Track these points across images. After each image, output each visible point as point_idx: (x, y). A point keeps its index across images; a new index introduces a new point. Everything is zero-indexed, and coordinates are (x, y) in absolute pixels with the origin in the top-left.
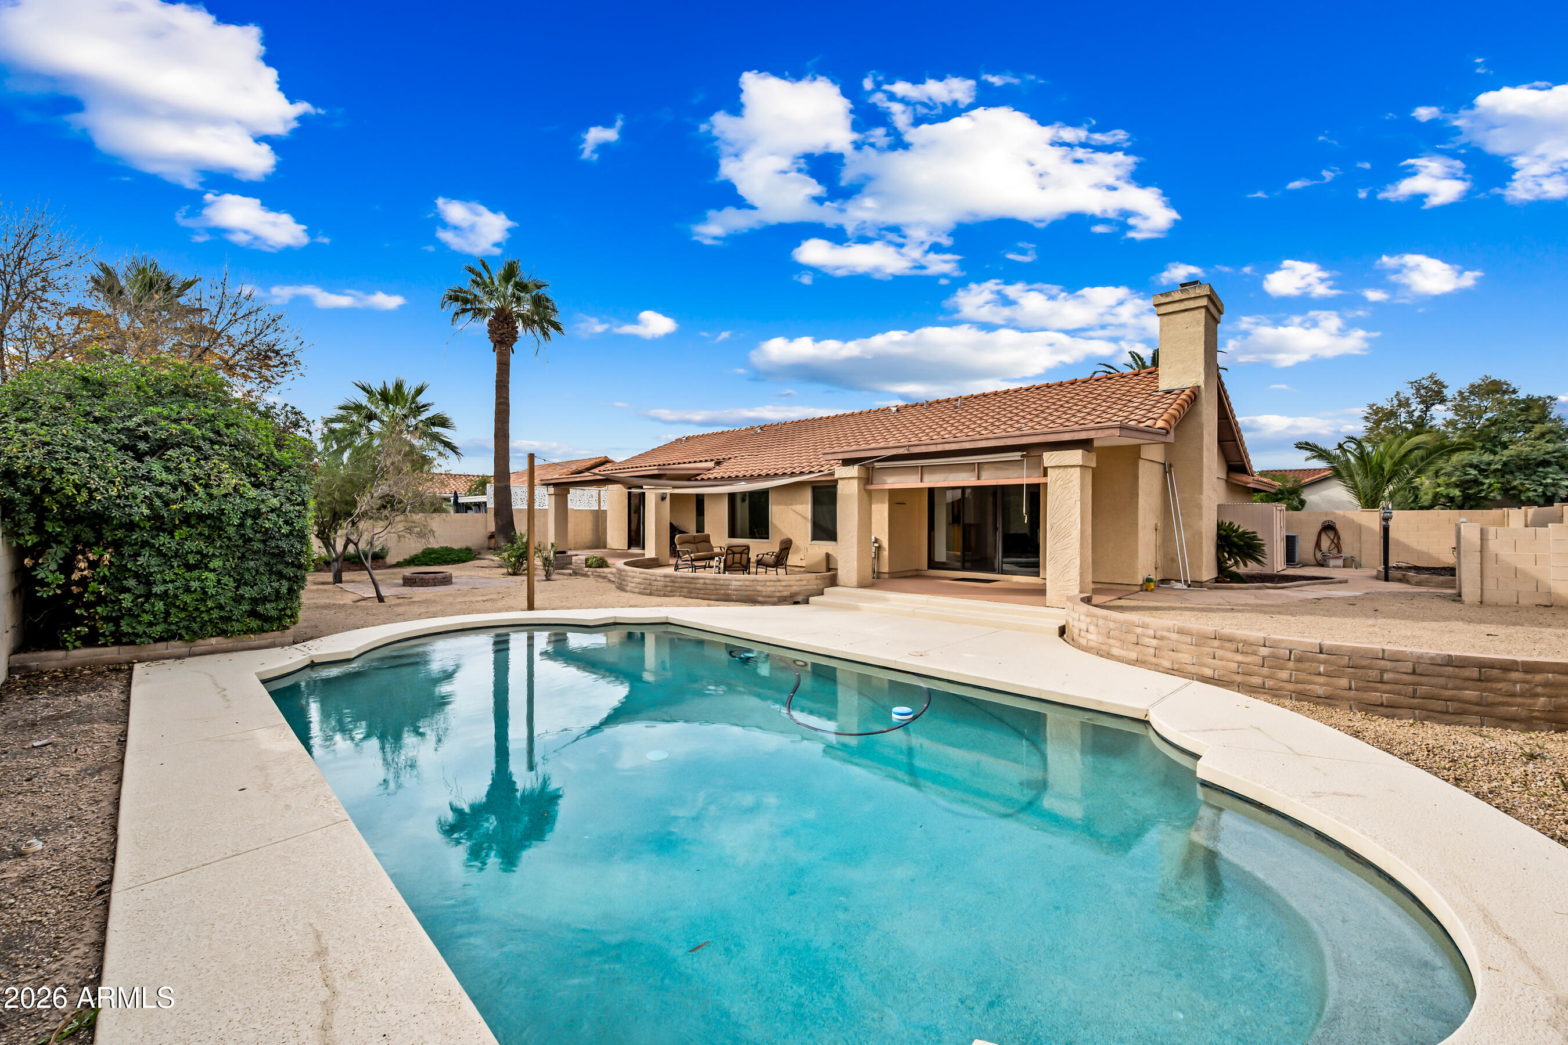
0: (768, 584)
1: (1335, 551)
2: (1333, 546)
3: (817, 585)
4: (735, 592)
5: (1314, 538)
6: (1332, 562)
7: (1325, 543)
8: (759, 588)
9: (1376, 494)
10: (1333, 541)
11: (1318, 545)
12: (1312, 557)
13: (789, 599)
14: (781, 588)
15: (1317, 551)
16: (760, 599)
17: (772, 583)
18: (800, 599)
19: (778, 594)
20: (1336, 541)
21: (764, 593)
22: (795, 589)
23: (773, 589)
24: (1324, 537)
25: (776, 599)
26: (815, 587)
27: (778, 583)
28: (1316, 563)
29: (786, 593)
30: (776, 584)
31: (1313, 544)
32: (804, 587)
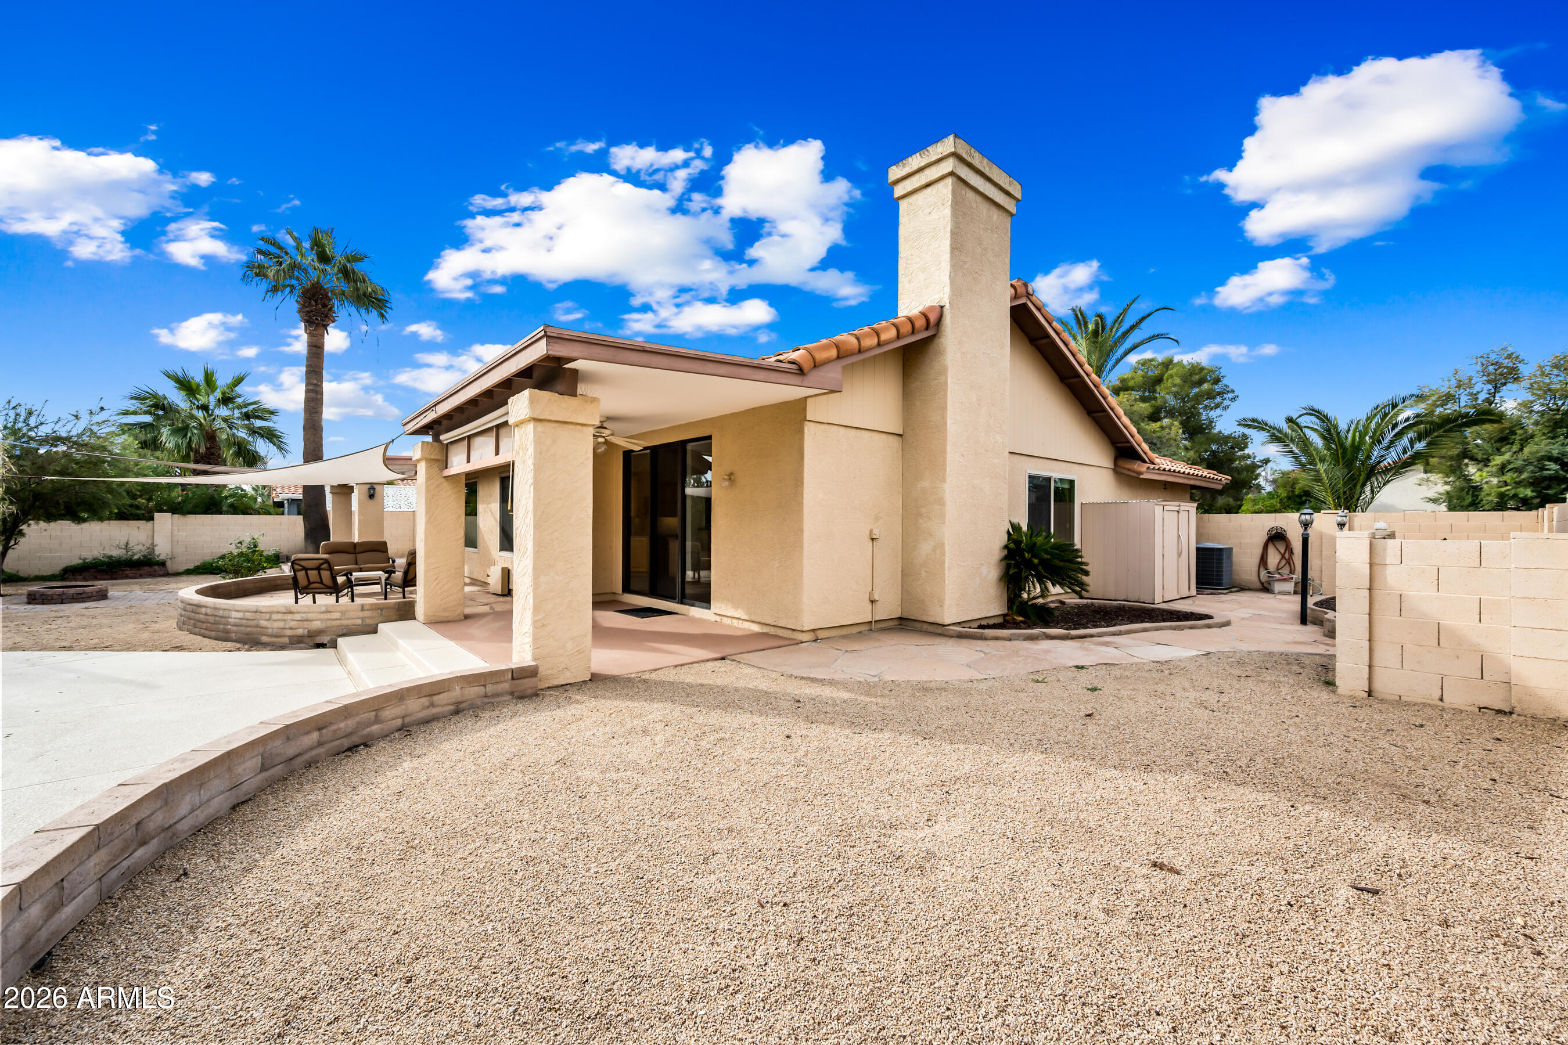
0: (275, 616)
1: (1286, 571)
2: (1284, 562)
3: (363, 619)
4: (235, 628)
5: (1259, 551)
6: (1278, 587)
7: (1274, 558)
8: (263, 623)
9: (1350, 489)
10: (1283, 556)
11: (1263, 560)
12: (1254, 578)
13: (306, 640)
14: (293, 624)
15: (1262, 569)
16: (264, 639)
17: (280, 616)
18: (325, 639)
19: (289, 632)
20: (1287, 556)
21: (270, 631)
22: (317, 625)
23: (281, 624)
24: (1271, 550)
25: (286, 640)
26: (359, 622)
27: (290, 617)
28: (1260, 586)
29: (300, 632)
30: (286, 617)
31: (1256, 559)
32: (338, 622)
